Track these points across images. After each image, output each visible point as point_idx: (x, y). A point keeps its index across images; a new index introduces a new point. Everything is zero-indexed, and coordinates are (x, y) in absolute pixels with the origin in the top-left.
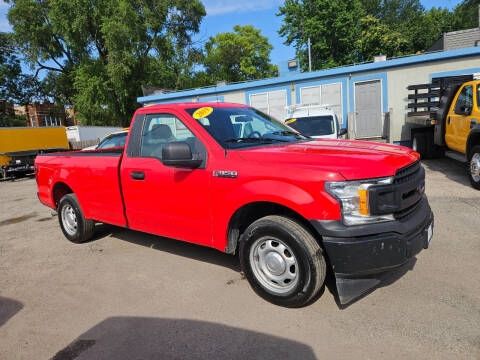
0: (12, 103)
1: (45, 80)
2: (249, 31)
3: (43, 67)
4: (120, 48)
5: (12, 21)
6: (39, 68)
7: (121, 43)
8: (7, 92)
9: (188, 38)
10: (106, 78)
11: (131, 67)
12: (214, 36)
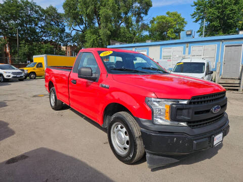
0: (60, 45)
1: (75, 35)
2: (175, 14)
3: (74, 29)
4: (107, 22)
5: (64, 8)
6: (72, 30)
7: (107, 19)
8: (59, 40)
9: (142, 18)
10: (99, 36)
11: (111, 31)
12: (155, 17)
